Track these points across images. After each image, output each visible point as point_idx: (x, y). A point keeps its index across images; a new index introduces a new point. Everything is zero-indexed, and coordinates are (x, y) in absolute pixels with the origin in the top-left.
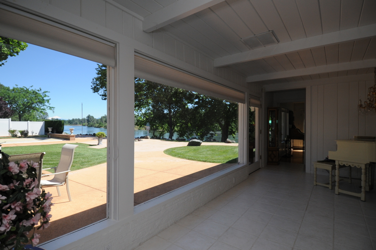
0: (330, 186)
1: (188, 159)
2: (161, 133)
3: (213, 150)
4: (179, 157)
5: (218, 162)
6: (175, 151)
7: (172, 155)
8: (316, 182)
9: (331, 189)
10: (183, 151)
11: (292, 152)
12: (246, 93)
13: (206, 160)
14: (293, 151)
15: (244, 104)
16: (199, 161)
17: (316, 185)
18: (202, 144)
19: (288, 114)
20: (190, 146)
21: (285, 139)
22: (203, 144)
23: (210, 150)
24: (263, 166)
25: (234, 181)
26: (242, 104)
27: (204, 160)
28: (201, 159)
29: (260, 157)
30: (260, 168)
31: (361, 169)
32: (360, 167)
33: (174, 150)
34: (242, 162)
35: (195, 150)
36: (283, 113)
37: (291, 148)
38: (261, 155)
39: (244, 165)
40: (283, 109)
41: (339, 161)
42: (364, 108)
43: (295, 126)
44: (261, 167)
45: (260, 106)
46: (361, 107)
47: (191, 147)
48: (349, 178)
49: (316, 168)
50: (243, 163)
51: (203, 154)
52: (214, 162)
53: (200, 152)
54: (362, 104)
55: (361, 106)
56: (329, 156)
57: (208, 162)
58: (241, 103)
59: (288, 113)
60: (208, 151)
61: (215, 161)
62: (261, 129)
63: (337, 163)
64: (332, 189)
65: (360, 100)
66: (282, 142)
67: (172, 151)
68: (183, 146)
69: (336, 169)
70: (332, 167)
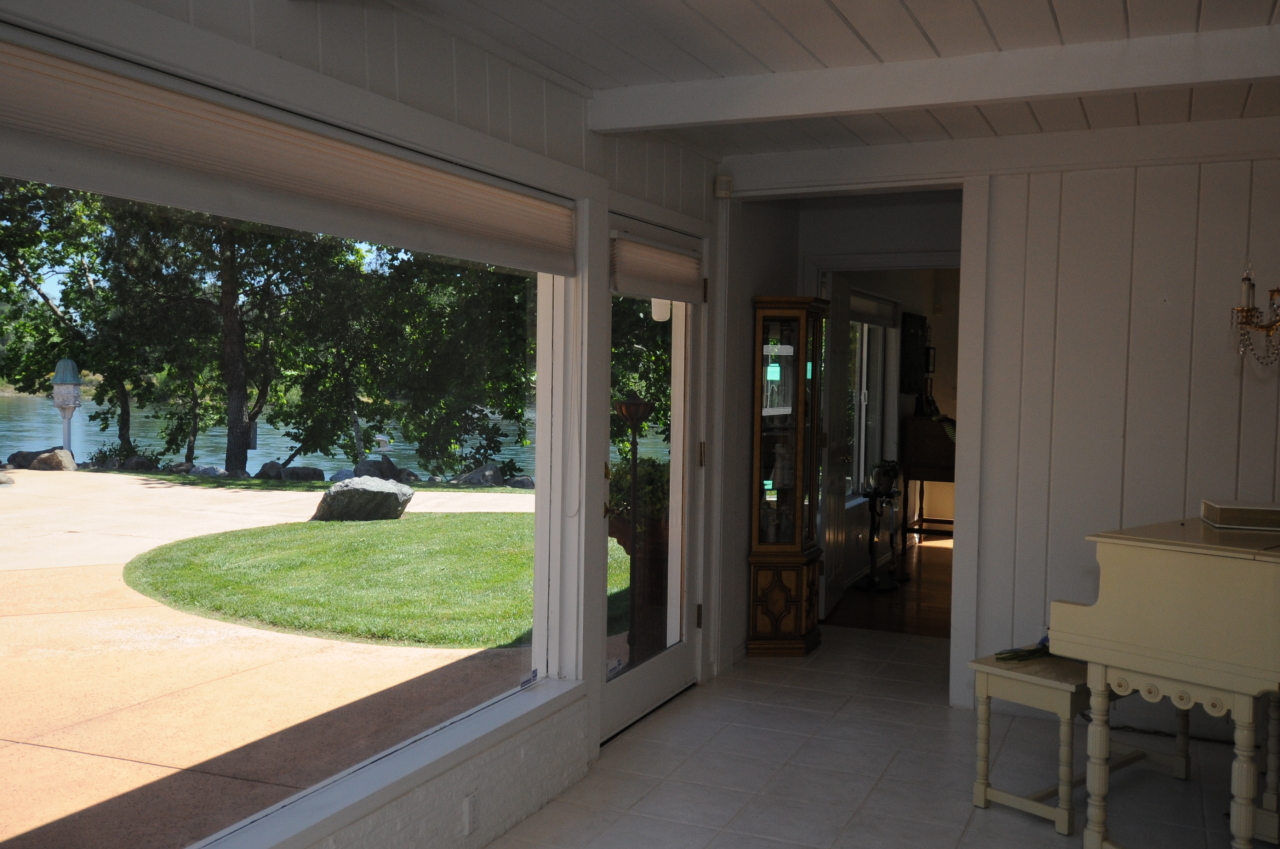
0: (1060, 815)
1: (274, 624)
2: (180, 429)
3: (466, 550)
4: (218, 609)
5: (468, 640)
6: (210, 558)
7: (174, 593)
8: (988, 785)
9: (1066, 832)
10: (266, 557)
11: (916, 550)
12: (584, 205)
13: (391, 624)
14: (920, 547)
15: (572, 281)
16: (343, 632)
17: (989, 804)
18: (409, 508)
19: (894, 335)
20: (327, 520)
21: (872, 481)
22: (424, 502)
23: (443, 552)
24: (715, 670)
25: (466, 819)
26: (560, 280)
27: (379, 624)
28: (361, 623)
29: (697, 616)
30: (694, 685)
31: (1228, 720)
32: (1222, 713)
33: (209, 551)
34: (554, 670)
35: (350, 550)
36: (866, 326)
37: (907, 529)
38: (700, 600)
39: (568, 686)
40: (856, 302)
41: (1106, 666)
42: (1268, 328)
43: (931, 402)
44: (699, 678)
45: (699, 292)
46: (1248, 322)
47: (337, 524)
48: (1172, 736)
49: (989, 698)
50: (561, 676)
51: (387, 584)
52: (437, 640)
53: (376, 568)
54: (1257, 306)
55: (1249, 316)
56: (1051, 635)
57: (401, 639)
58: (554, 270)
59: (894, 326)
60: (431, 554)
61: (448, 629)
62: (703, 438)
63: (1095, 682)
64: (1070, 834)
65: (1249, 280)
66: (849, 505)
67: (188, 565)
68: (283, 520)
69: (1089, 720)
70: (1072, 693)
